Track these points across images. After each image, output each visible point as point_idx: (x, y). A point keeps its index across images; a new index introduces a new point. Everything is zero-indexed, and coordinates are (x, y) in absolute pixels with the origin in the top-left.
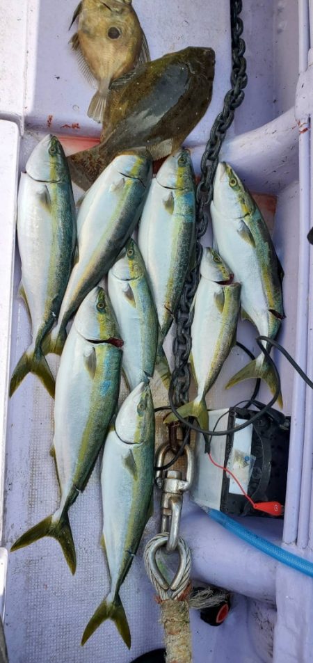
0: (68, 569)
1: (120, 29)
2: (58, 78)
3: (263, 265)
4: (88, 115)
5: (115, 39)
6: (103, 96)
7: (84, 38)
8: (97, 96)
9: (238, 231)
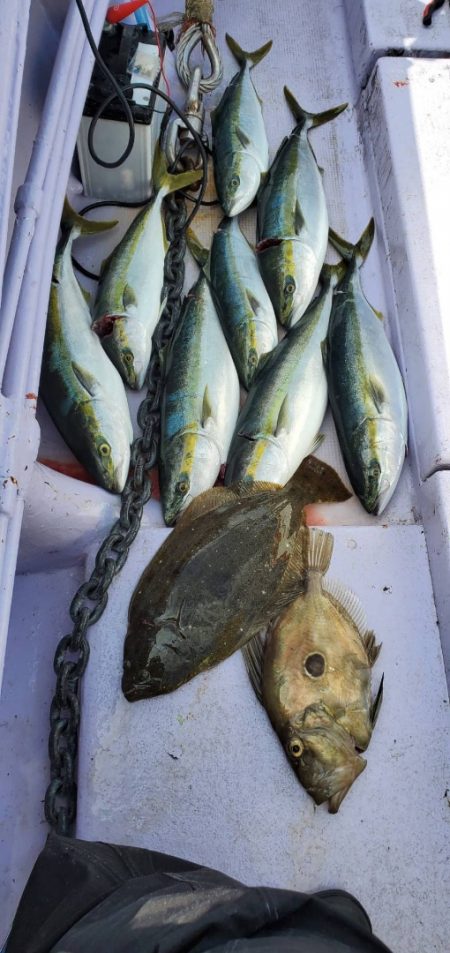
0: (291, 90)
1: (305, 675)
2: (385, 589)
3: (61, 340)
4: (332, 537)
5: (311, 654)
6: (314, 569)
7: (360, 655)
8: (324, 569)
9: (99, 384)
